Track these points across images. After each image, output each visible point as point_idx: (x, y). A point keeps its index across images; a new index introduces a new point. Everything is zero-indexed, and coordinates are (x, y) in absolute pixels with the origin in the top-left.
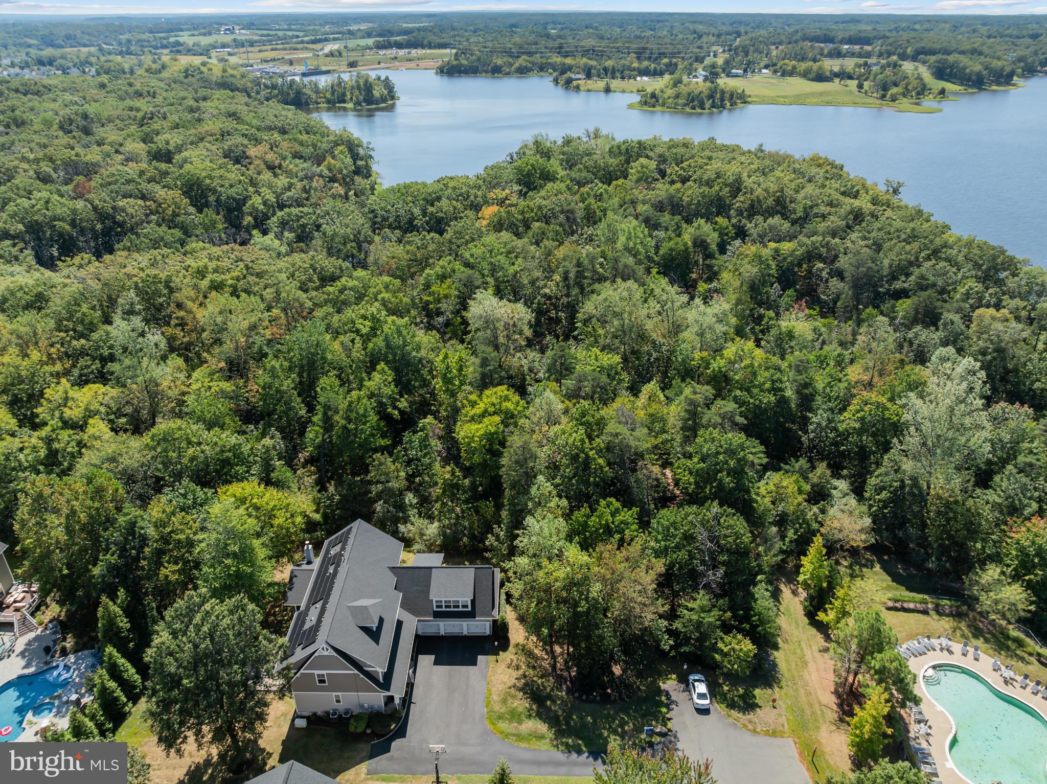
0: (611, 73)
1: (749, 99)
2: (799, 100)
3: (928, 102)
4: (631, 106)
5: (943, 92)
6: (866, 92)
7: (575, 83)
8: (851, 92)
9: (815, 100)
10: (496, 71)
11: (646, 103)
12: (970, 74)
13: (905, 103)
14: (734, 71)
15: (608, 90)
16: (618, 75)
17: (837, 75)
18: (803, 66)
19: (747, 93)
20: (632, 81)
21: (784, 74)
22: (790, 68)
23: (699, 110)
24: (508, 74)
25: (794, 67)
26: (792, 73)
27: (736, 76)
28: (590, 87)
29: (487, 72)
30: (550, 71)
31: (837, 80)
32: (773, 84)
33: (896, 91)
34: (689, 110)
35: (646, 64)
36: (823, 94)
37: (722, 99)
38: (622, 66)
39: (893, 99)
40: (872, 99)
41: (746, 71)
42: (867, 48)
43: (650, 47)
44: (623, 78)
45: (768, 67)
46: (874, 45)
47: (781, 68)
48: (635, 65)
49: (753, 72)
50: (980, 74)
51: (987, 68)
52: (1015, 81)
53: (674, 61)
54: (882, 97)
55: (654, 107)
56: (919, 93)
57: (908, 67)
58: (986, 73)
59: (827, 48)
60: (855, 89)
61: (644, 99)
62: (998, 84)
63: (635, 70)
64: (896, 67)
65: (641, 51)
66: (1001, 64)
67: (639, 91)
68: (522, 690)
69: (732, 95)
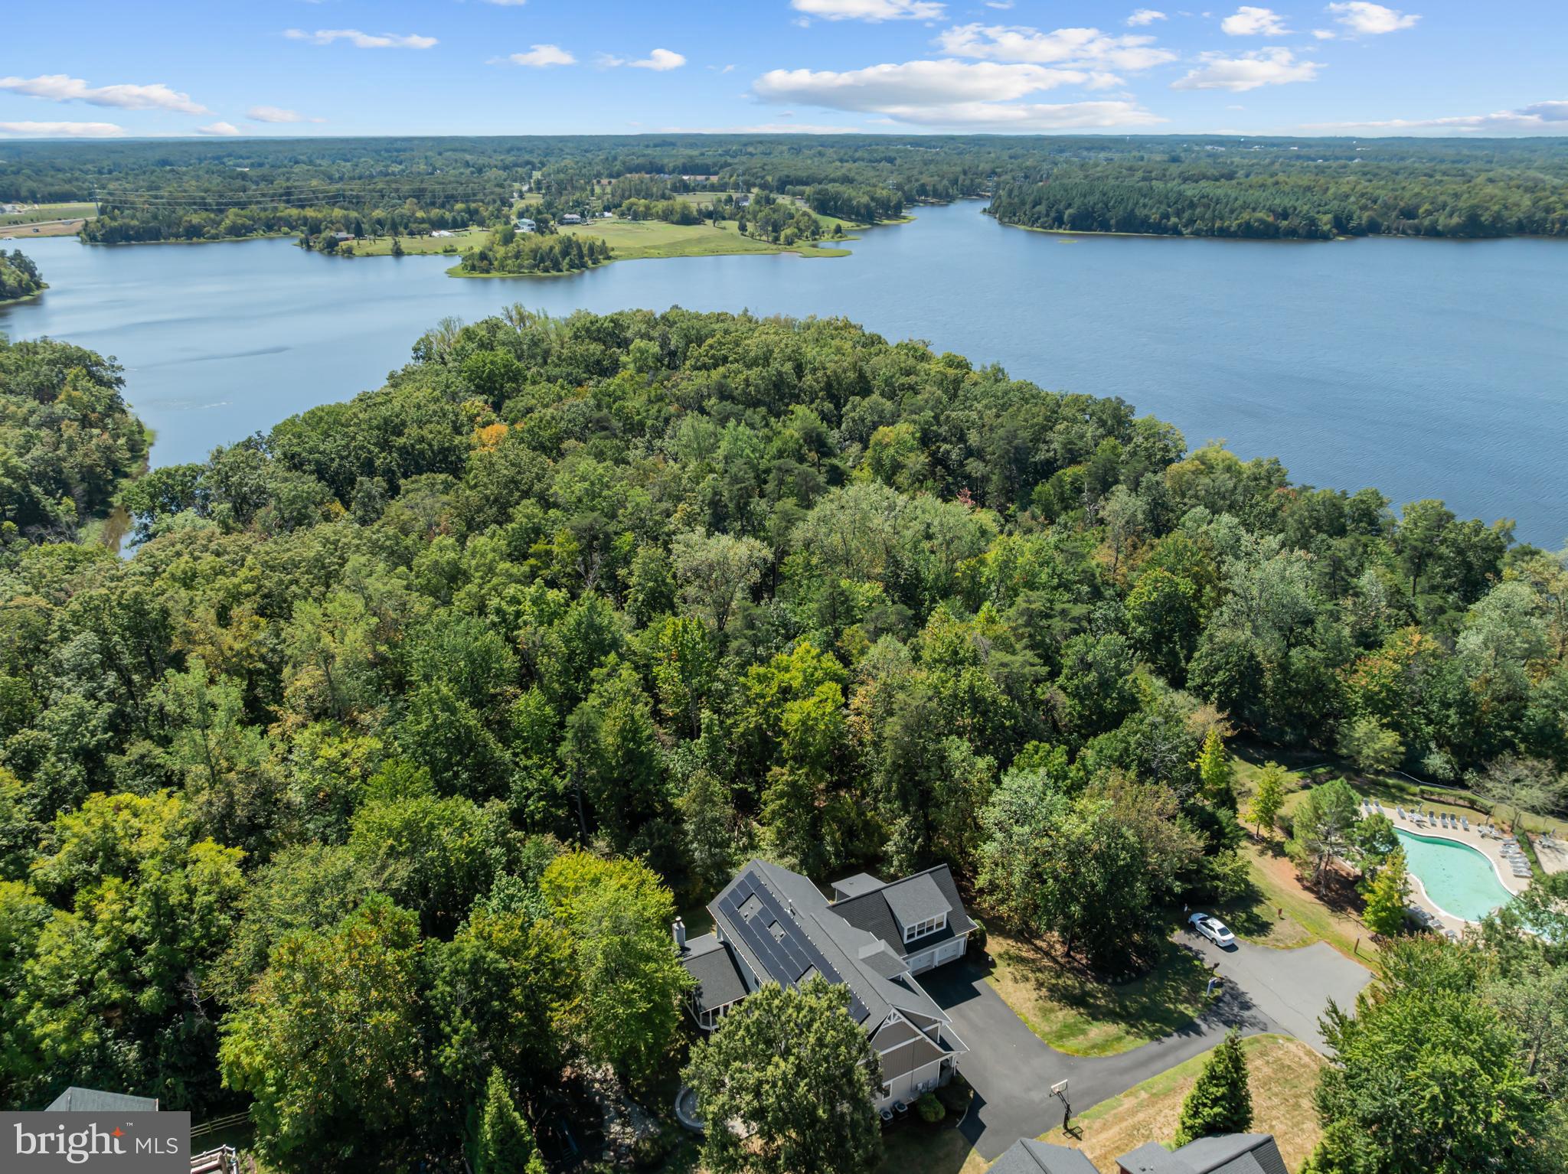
0: (395, 227)
1: (612, 254)
2: (675, 251)
3: (826, 242)
4: (451, 273)
5: (838, 230)
6: (752, 236)
7: (343, 245)
8: (733, 236)
9: (696, 249)
10: (193, 234)
11: (473, 268)
12: (858, 206)
13: (802, 244)
14: (567, 216)
15: (398, 253)
16: (401, 229)
17: (710, 215)
18: (661, 205)
19: (609, 245)
20: (426, 237)
21: (636, 217)
22: (642, 209)
23: (554, 273)
24: (214, 238)
25: (647, 208)
26: (647, 215)
27: (572, 223)
28: (370, 250)
29: (177, 236)
30: (286, 229)
31: (709, 222)
32: (630, 231)
33: (788, 231)
34: (539, 273)
35: (435, 212)
36: (700, 241)
37: (581, 256)
38: (402, 216)
39: (790, 242)
40: (764, 244)
41: (583, 215)
42: (714, 179)
43: (430, 188)
44: (412, 234)
45: (607, 209)
46: (721, 175)
47: (629, 209)
48: (420, 214)
49: (593, 216)
50: (867, 206)
51: (873, 199)
52: (904, 213)
53: (473, 205)
54: (776, 240)
55: (488, 272)
56: (814, 233)
57: (783, 200)
58: (873, 204)
59: (668, 180)
60: (737, 232)
61: (470, 262)
62: (889, 218)
63: (423, 221)
64: (769, 201)
65: (418, 195)
66: (885, 193)
67: (450, 251)
68: (1051, 998)
69: (591, 249)
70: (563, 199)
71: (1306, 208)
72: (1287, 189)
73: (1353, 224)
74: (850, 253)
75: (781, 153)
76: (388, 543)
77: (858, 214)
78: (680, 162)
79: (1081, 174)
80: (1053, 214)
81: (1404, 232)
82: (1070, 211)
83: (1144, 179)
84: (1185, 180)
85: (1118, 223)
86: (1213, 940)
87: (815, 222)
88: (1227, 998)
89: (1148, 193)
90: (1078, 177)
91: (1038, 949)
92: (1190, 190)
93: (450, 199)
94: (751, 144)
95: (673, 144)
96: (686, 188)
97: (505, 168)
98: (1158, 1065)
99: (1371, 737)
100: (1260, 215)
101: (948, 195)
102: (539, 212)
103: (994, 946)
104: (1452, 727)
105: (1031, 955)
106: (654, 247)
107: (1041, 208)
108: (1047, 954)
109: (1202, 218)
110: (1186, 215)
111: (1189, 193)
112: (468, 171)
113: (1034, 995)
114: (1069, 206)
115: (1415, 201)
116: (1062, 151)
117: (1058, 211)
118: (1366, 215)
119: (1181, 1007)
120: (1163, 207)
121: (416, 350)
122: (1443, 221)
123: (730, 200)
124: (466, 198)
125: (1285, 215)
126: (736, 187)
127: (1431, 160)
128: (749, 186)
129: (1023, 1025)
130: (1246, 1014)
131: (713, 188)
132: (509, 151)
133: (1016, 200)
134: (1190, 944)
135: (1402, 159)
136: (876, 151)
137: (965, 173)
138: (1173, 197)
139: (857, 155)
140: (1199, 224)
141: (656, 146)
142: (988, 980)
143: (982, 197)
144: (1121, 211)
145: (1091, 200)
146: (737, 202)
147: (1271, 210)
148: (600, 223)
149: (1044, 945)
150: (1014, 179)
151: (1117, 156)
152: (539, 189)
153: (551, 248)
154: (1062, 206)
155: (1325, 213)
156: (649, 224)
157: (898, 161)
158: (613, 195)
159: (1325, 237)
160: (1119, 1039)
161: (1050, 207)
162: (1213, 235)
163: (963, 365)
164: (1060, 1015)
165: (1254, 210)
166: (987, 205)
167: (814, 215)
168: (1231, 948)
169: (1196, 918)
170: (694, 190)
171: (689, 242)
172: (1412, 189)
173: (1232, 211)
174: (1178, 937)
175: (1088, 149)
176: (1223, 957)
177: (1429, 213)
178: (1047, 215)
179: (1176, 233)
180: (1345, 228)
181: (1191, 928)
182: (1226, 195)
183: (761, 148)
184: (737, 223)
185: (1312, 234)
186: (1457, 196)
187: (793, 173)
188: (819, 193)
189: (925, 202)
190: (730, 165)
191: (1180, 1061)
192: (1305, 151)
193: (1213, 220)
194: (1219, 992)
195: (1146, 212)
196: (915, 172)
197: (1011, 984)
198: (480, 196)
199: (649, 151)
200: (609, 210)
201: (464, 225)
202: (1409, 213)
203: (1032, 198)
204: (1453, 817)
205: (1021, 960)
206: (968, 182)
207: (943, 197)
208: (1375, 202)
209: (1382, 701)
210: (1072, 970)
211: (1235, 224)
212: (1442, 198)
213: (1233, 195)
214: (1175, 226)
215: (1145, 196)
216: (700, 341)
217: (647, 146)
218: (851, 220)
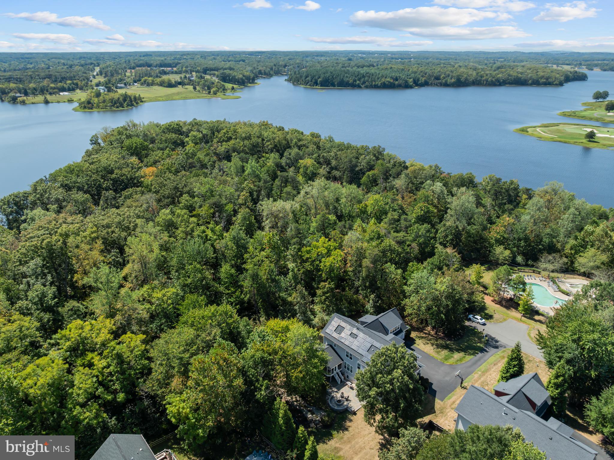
0: (42, 91)
1: (143, 100)
2: (169, 98)
3: (228, 93)
5: (233, 88)
6: (199, 91)
7: (20, 99)
8: (190, 92)
9: (177, 97)
11: (85, 107)
12: (238, 79)
13: (220, 94)
14: (119, 85)
15: (47, 102)
16: (45, 92)
17: (180, 83)
18: (158, 80)
19: (142, 96)
20: (57, 95)
21: (148, 85)
22: (150, 81)
23: (121, 108)
25: (153, 81)
26: (153, 84)
27: (121, 88)
28: (33, 101)
31: (180, 86)
32: (147, 90)
33: (214, 89)
34: (115, 109)
35: (60, 85)
36: (178, 94)
37: (131, 101)
38: (44, 86)
39: (215, 93)
40: (204, 94)
41: (125, 84)
42: (175, 69)
43: (54, 74)
44: (51, 94)
45: (135, 82)
46: (177, 67)
47: (145, 82)
48: (52, 85)
49: (130, 85)
50: (242, 79)
51: (244, 76)
52: (256, 81)
53: (75, 81)
54: (209, 93)
55: (92, 109)
56: (224, 90)
57: (207, 77)
58: (244, 78)
59: (157, 70)
60: (193, 90)
61: (83, 105)
62: (250, 83)
63: (54, 88)
64: (202, 77)
65: (49, 77)
66: (248, 73)
67: (70, 101)
68: (438, 348)
69: (135, 98)
70: (114, 78)
71: (404, 77)
72: (395, 70)
73: (420, 82)
74: (240, 97)
75: (198, 58)
76: (141, 214)
77: (238, 82)
78: (158, 62)
79: (319, 66)
80: (314, 81)
81: (437, 85)
82: (320, 79)
83: (343, 67)
84: (358, 67)
85: (338, 83)
86: (478, 323)
87: (223, 85)
88: (490, 340)
89: (347, 72)
90: (318, 67)
91: (426, 333)
92: (362, 71)
93: (63, 79)
94: (185, 55)
95: (151, 55)
96: (165, 73)
97: (82, 66)
98: (479, 363)
99: (502, 253)
100: (388, 79)
101: (270, 74)
102: (107, 84)
103: (413, 335)
104: (522, 247)
105: (424, 335)
106: (160, 97)
107: (309, 78)
108: (429, 334)
109: (368, 81)
110: (362, 80)
111: (362, 72)
112: (65, 67)
113: (432, 348)
114: (319, 77)
115: (439, 74)
116: (307, 57)
117: (315, 80)
118: (423, 79)
119: (479, 344)
120: (354, 77)
121: (91, 141)
122: (449, 81)
123: (185, 77)
124: (71, 78)
125: (396, 79)
126: (186, 72)
127: (437, 59)
128: (191, 71)
129: (433, 358)
130: (498, 344)
131: (176, 73)
132: (80, 58)
133: (298, 76)
134: (471, 325)
135: (427, 59)
136: (236, 57)
137: (275, 65)
138: (356, 73)
139: (230, 59)
140: (367, 83)
141: (144, 56)
142: (415, 345)
143: (283, 75)
144: (338, 79)
145: (327, 75)
146: (189, 78)
147: (391, 78)
148: (133, 88)
149: (427, 332)
150: (294, 67)
151: (328, 58)
152: (101, 74)
153: (119, 98)
154: (316, 78)
155: (410, 78)
156: (154, 87)
157: (246, 61)
158: (135, 76)
159: (411, 87)
160: (464, 357)
161: (312, 78)
162: (372, 87)
163: (318, 136)
164: (443, 352)
165: (386, 78)
166: (286, 78)
167: (222, 83)
168: (484, 324)
169: (471, 316)
170: (168, 73)
171: (174, 94)
172: (437, 70)
173: (378, 78)
174: (467, 323)
175: (317, 56)
176: (483, 327)
177: (444, 78)
178: (311, 81)
179: (359, 87)
180: (417, 84)
181: (469, 320)
182: (375, 72)
183: (189, 57)
184: (192, 87)
185: (407, 86)
186: (452, 72)
187: (209, 66)
188: (222, 74)
189: (261, 77)
190: (180, 63)
191: (485, 361)
192: (393, 56)
193: (372, 82)
194: (487, 338)
195: (347, 79)
196: (255, 65)
197: (423, 345)
198: (77, 78)
199: (142, 58)
200: (136, 83)
201: (73, 90)
202: (437, 78)
203: (304, 75)
204: (531, 276)
205: (422, 337)
206: (276, 69)
207: (268, 75)
208: (426, 74)
209: (501, 241)
210: (440, 338)
211: (379, 83)
212: (448, 73)
213: (378, 72)
214: (359, 84)
215: (346, 73)
216: (218, 132)
217: (140, 56)
218: (236, 84)
